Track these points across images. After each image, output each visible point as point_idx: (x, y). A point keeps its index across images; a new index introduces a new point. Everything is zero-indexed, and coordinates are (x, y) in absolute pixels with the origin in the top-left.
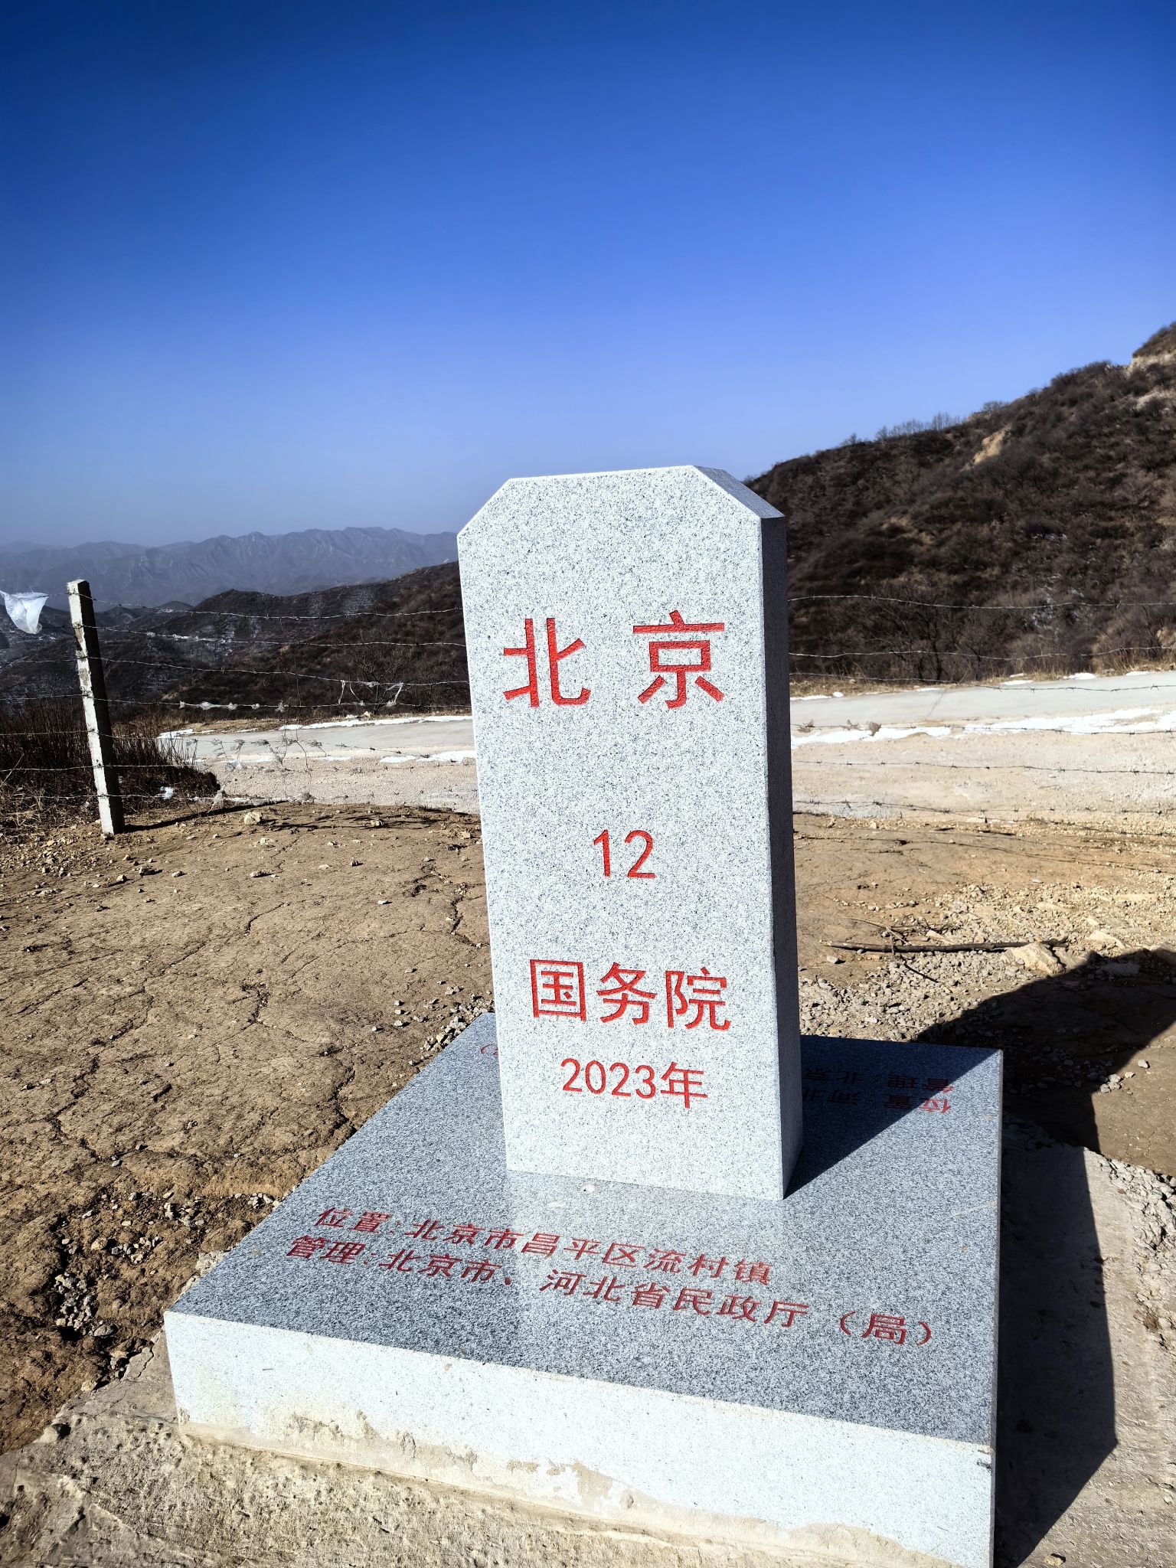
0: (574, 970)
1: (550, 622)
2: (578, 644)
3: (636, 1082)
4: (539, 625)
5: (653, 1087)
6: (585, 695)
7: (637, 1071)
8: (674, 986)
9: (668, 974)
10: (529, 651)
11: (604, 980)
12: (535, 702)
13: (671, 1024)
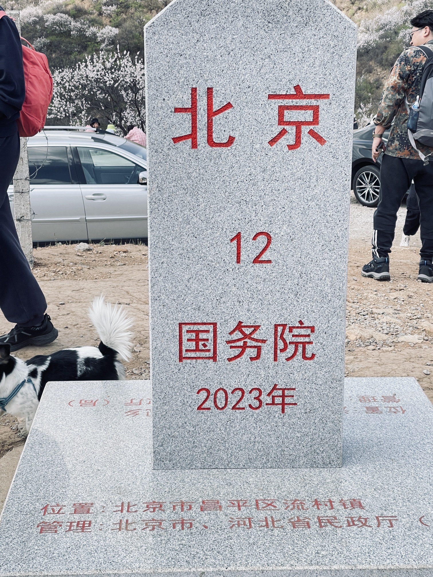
0: (211, 328)
1: (210, 91)
2: (229, 105)
3: (249, 399)
4: (202, 93)
5: (260, 402)
6: (231, 140)
7: (250, 392)
8: (279, 334)
9: (276, 326)
10: (193, 110)
11: (231, 333)
12: (194, 145)
13: (275, 359)
